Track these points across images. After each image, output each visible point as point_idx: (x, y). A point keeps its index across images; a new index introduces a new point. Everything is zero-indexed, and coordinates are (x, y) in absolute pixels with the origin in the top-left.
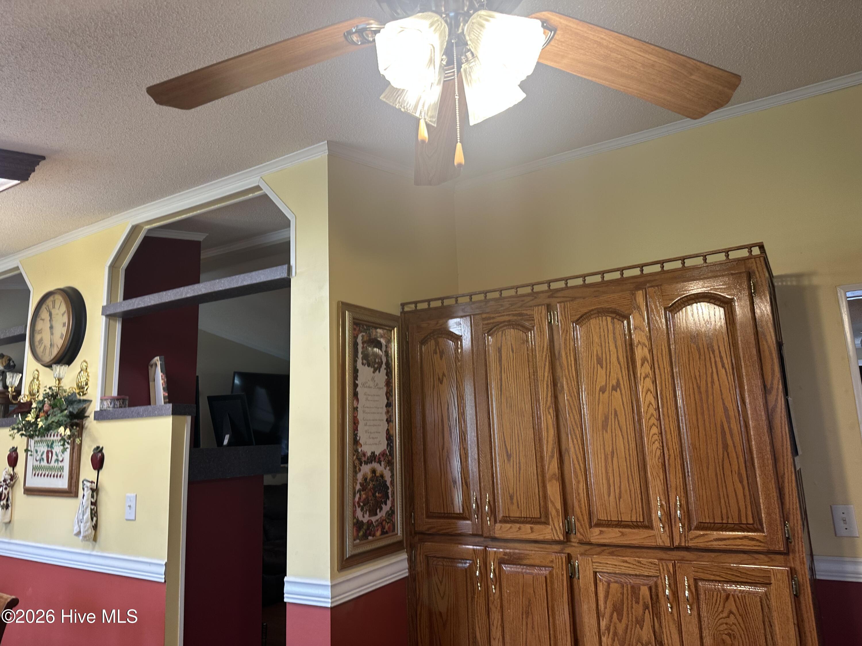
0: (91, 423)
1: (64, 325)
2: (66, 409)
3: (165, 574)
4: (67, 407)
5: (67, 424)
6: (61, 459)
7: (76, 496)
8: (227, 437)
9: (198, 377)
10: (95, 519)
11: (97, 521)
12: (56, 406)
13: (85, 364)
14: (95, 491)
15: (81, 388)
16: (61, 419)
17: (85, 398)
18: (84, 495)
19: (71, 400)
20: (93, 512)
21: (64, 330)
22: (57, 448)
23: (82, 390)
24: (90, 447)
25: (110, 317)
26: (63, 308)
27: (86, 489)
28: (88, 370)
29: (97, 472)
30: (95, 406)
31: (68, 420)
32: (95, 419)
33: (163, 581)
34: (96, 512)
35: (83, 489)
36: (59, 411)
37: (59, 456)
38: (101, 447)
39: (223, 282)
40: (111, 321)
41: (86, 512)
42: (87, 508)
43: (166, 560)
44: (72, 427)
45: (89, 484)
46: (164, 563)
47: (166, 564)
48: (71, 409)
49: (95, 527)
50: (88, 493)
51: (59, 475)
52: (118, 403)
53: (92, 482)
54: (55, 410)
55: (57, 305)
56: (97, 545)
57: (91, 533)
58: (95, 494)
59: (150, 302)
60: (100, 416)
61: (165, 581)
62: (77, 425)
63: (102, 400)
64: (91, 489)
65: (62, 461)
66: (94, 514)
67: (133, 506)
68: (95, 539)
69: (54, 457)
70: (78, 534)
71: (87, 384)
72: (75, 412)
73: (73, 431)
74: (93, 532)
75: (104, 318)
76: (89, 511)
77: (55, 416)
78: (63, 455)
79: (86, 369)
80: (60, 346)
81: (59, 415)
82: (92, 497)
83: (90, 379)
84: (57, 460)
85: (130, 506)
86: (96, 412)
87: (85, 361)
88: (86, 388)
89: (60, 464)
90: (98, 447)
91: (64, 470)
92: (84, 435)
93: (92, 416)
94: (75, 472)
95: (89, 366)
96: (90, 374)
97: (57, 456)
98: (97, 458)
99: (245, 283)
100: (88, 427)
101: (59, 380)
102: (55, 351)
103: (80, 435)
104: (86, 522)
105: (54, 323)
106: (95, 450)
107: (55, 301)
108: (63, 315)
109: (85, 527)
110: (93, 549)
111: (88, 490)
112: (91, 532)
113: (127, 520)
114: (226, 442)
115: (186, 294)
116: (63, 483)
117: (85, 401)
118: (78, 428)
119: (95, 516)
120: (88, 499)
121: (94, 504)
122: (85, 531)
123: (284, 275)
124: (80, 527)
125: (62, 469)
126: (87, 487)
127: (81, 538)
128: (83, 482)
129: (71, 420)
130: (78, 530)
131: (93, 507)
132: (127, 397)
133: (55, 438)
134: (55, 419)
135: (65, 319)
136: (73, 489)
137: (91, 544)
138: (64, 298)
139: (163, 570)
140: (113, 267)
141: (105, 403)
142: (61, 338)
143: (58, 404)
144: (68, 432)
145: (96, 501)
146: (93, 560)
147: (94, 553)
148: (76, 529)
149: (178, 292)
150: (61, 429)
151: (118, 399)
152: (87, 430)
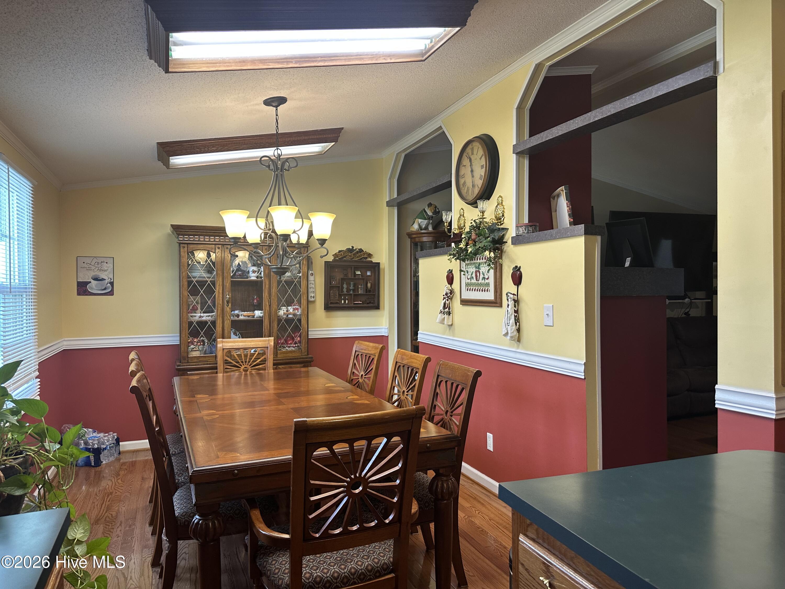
0: (509, 247)
1: (482, 167)
2: (488, 237)
3: (584, 372)
4: (490, 234)
5: (490, 248)
6: (487, 277)
7: (501, 306)
8: (629, 260)
9: (593, 206)
10: (518, 324)
11: (519, 325)
12: (481, 235)
13: (500, 199)
14: (516, 302)
15: (498, 219)
16: (486, 244)
17: (502, 227)
18: (508, 305)
19: (492, 229)
20: (517, 318)
21: (482, 172)
22: (484, 269)
23: (499, 221)
24: (509, 267)
25: (519, 154)
26: (481, 152)
27: (509, 300)
28: (504, 204)
29: (516, 287)
30: (512, 233)
31: (492, 245)
32: (513, 244)
33: (583, 377)
34: (518, 319)
35: (508, 300)
36: (484, 239)
37: (485, 274)
38: (519, 266)
39: (634, 97)
40: (520, 159)
41: (511, 318)
42: (512, 314)
43: (585, 361)
44: (495, 251)
45: (512, 296)
46: (583, 363)
47: (585, 364)
48: (493, 236)
49: (519, 330)
50: (511, 303)
51: (486, 290)
52: (531, 229)
53: (514, 294)
54: (480, 237)
55: (475, 152)
56: (521, 345)
57: (516, 335)
58: (516, 304)
59: (558, 133)
60: (517, 241)
61: (585, 378)
62: (498, 249)
63: (517, 227)
64: (514, 300)
65: (488, 279)
66: (517, 320)
67: (551, 314)
68: (519, 340)
69: (482, 276)
70: (506, 334)
71: (503, 216)
72: (496, 238)
73: (496, 253)
74: (518, 334)
75: (515, 155)
76: (513, 317)
77: (481, 242)
78: (488, 274)
79: (502, 203)
80: (480, 186)
81: (484, 241)
82: (515, 307)
83: (505, 211)
84: (484, 278)
85: (548, 315)
86: (512, 238)
87: (500, 196)
88: (502, 219)
89: (487, 281)
90: (516, 267)
91: (490, 286)
92: (504, 258)
93: (510, 241)
94: (498, 287)
95: (504, 200)
96: (505, 207)
97: (484, 275)
98: (516, 275)
99: (660, 93)
100: (507, 251)
101: (483, 212)
102: (476, 191)
103: (501, 257)
104: (512, 326)
105: (474, 167)
106: (514, 268)
107: (473, 148)
108: (480, 159)
109: (511, 329)
110: (518, 347)
111: (511, 301)
112: (516, 333)
113: (545, 326)
114: (627, 264)
115: (595, 117)
116: (490, 296)
117: (503, 229)
118: (499, 252)
119: (518, 322)
120: (512, 308)
121: (516, 312)
122: (512, 333)
123: (711, 74)
124: (507, 329)
125: (488, 284)
126: (511, 298)
127: (508, 338)
128: (507, 294)
129: (494, 245)
130: (506, 331)
131: (516, 314)
132: (538, 224)
133: (481, 261)
134: (481, 245)
135: (483, 162)
136: (498, 301)
137: (516, 345)
138: (481, 144)
139: (582, 368)
140: (520, 109)
141: (521, 229)
142: (480, 179)
143: (482, 233)
144: (492, 255)
145: (518, 310)
146: (518, 356)
147: (518, 351)
148: (504, 332)
149: (585, 118)
150: (487, 253)
151: (531, 226)
152: (506, 253)
